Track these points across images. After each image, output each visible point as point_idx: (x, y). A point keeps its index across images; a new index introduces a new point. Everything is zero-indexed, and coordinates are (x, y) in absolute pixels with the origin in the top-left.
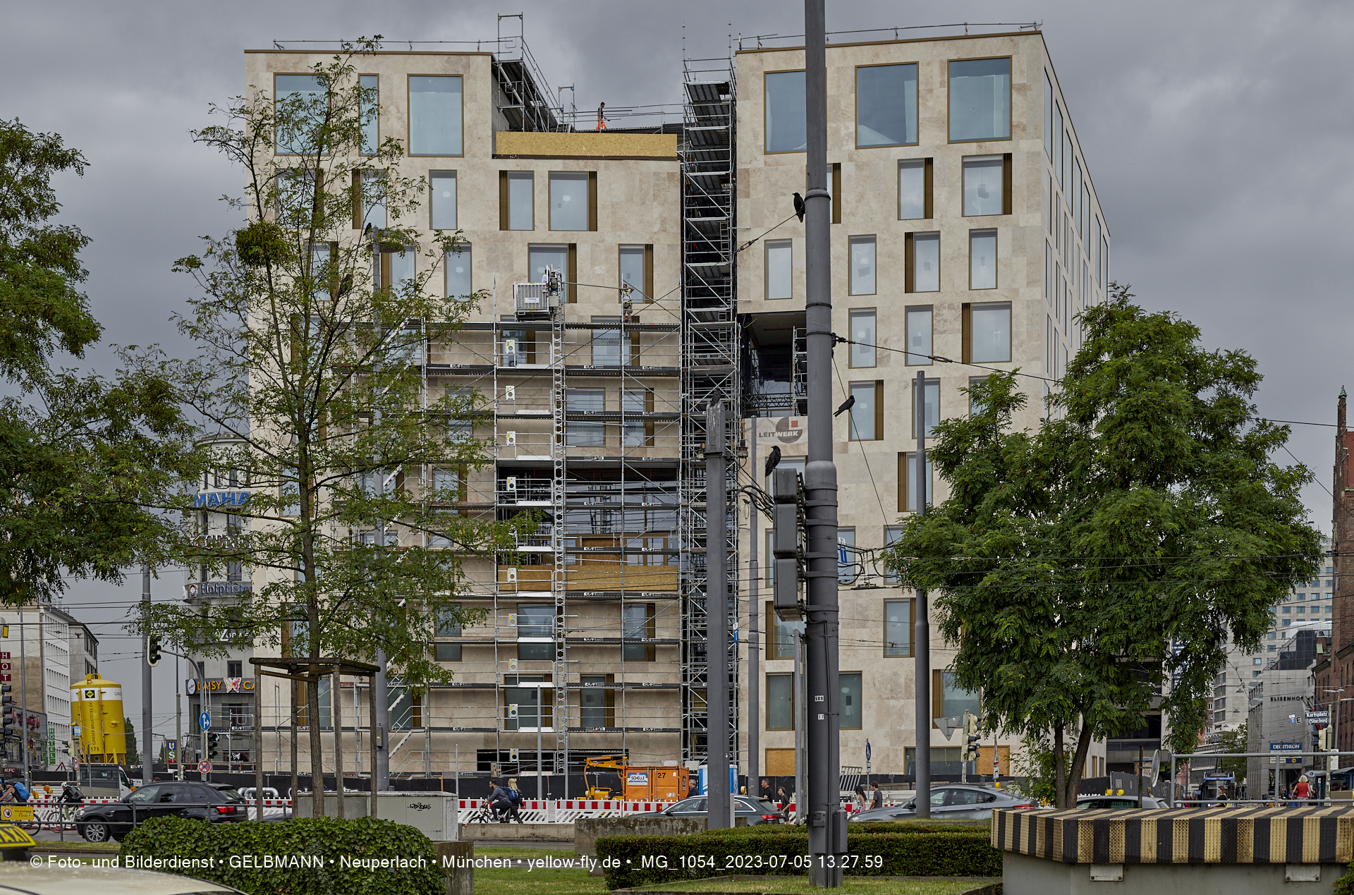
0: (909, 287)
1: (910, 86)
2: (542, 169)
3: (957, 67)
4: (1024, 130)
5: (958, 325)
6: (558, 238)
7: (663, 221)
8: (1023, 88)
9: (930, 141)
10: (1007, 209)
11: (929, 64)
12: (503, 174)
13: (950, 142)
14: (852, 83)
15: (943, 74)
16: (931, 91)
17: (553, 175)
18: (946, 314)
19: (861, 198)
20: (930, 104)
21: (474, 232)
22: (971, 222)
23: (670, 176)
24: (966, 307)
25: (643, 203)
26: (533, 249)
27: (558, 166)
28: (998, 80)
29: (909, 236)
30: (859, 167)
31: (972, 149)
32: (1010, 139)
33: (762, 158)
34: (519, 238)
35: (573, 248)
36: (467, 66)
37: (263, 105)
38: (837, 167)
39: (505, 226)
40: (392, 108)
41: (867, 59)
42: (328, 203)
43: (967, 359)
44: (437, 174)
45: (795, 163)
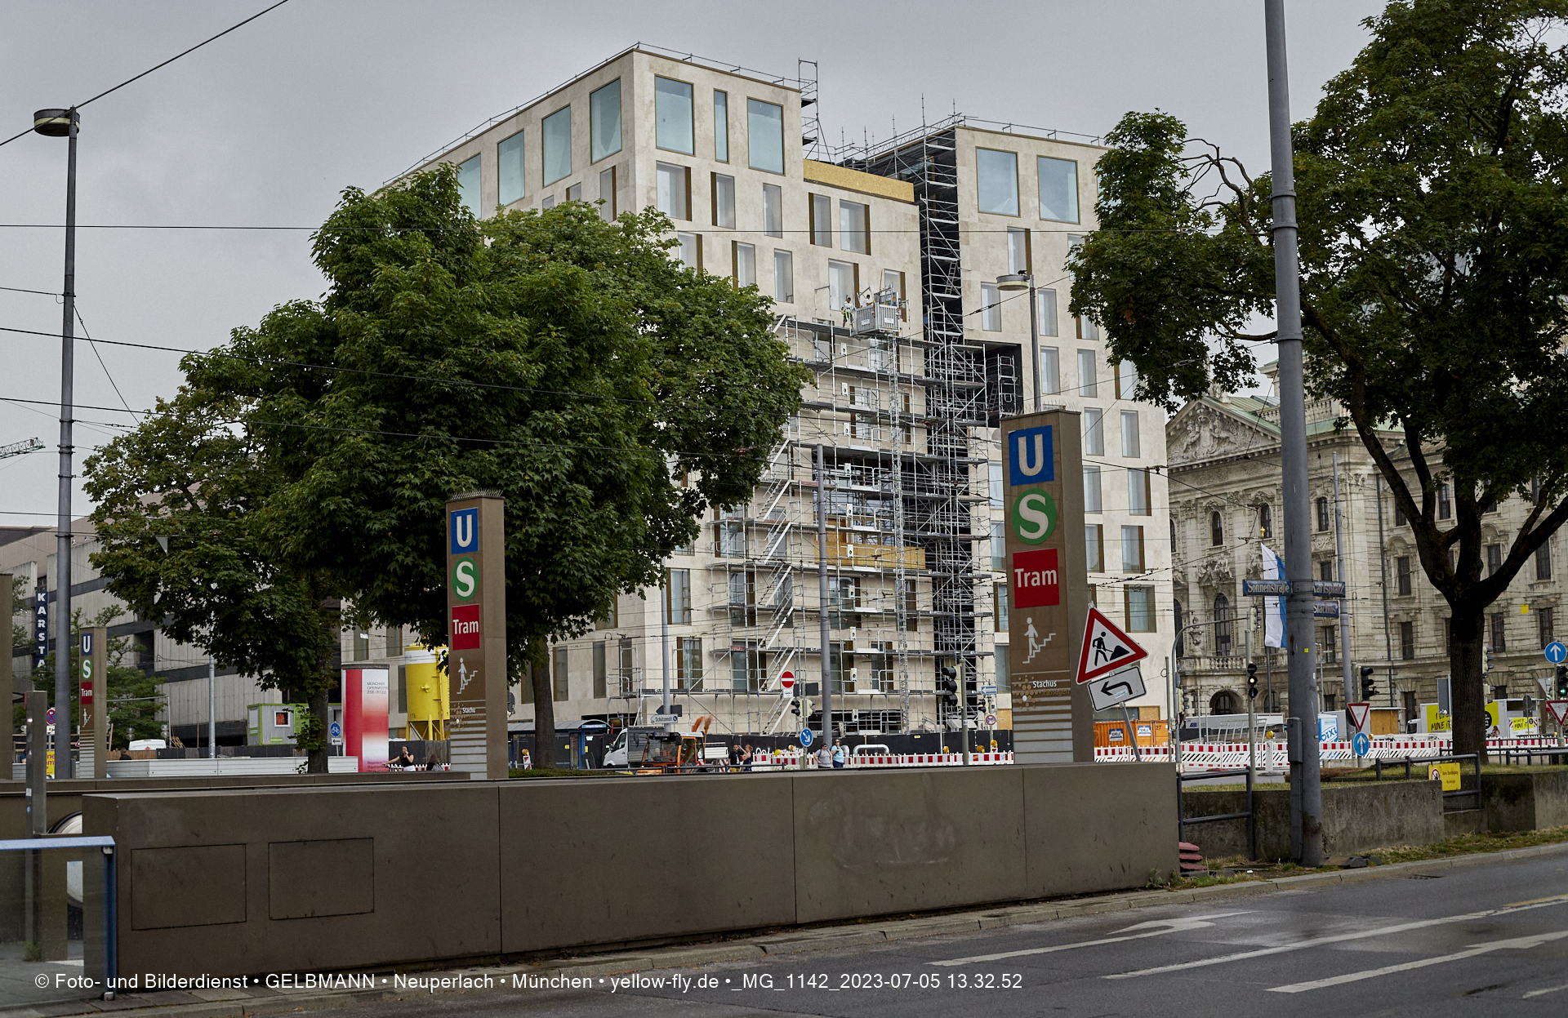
0: (1079, 336)
1: (1071, 177)
2: (836, 196)
6: (847, 257)
7: (911, 255)
9: (1088, 223)
11: (1084, 162)
12: (811, 195)
14: (1035, 167)
15: (1093, 173)
16: (1086, 183)
17: (843, 204)
18: (1102, 357)
19: (1045, 259)
20: (1086, 194)
21: (793, 244)
23: (912, 217)
25: (898, 237)
26: (833, 263)
27: (846, 195)
30: (1042, 234)
33: (977, 215)
34: (822, 253)
35: (856, 266)
36: (786, 98)
37: (647, 102)
38: (1028, 231)
39: (812, 242)
40: (737, 124)
41: (1044, 149)
42: (693, 198)
43: (1118, 396)
44: (767, 187)
45: (1000, 223)
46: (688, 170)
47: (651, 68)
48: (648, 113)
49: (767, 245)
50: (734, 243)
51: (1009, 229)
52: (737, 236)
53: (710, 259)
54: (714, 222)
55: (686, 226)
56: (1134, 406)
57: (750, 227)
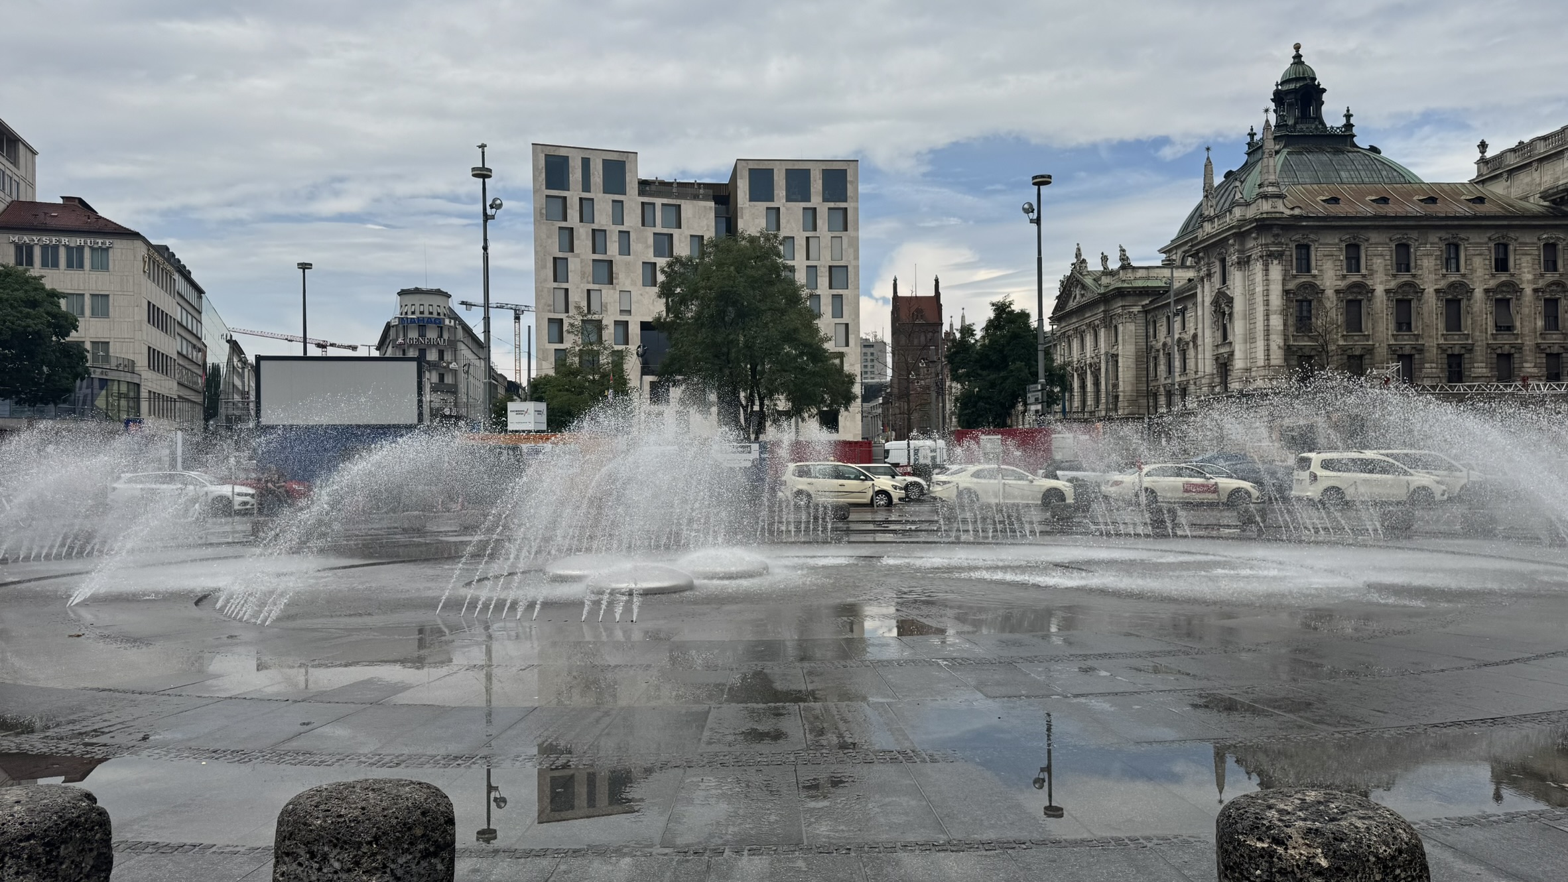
0: (808, 258)
1: (807, 178)
2: (659, 201)
3: (826, 172)
4: (851, 198)
5: (827, 274)
6: (665, 231)
7: (708, 226)
8: (851, 183)
9: (816, 200)
10: (846, 229)
11: (815, 170)
12: (643, 204)
13: (823, 201)
14: (784, 177)
15: (821, 174)
16: (815, 181)
17: (663, 205)
18: (822, 269)
19: (788, 222)
20: (815, 186)
21: (631, 227)
22: (832, 233)
23: (711, 208)
24: (830, 267)
25: (700, 218)
26: (654, 234)
27: (665, 201)
29: (808, 238)
30: (787, 209)
31: (832, 205)
32: (846, 201)
33: (748, 203)
34: (649, 233)
35: (671, 235)
36: (627, 157)
37: (540, 168)
38: (778, 209)
39: (643, 225)
40: (596, 173)
41: (790, 167)
42: (569, 211)
43: (831, 287)
44: (614, 201)
45: (762, 206)
46: (565, 198)
47: (542, 152)
48: (541, 173)
49: (613, 231)
50: (594, 230)
51: (768, 208)
52: (595, 226)
53: (578, 239)
54: (581, 221)
55: (564, 224)
56: (840, 292)
57: (604, 222)
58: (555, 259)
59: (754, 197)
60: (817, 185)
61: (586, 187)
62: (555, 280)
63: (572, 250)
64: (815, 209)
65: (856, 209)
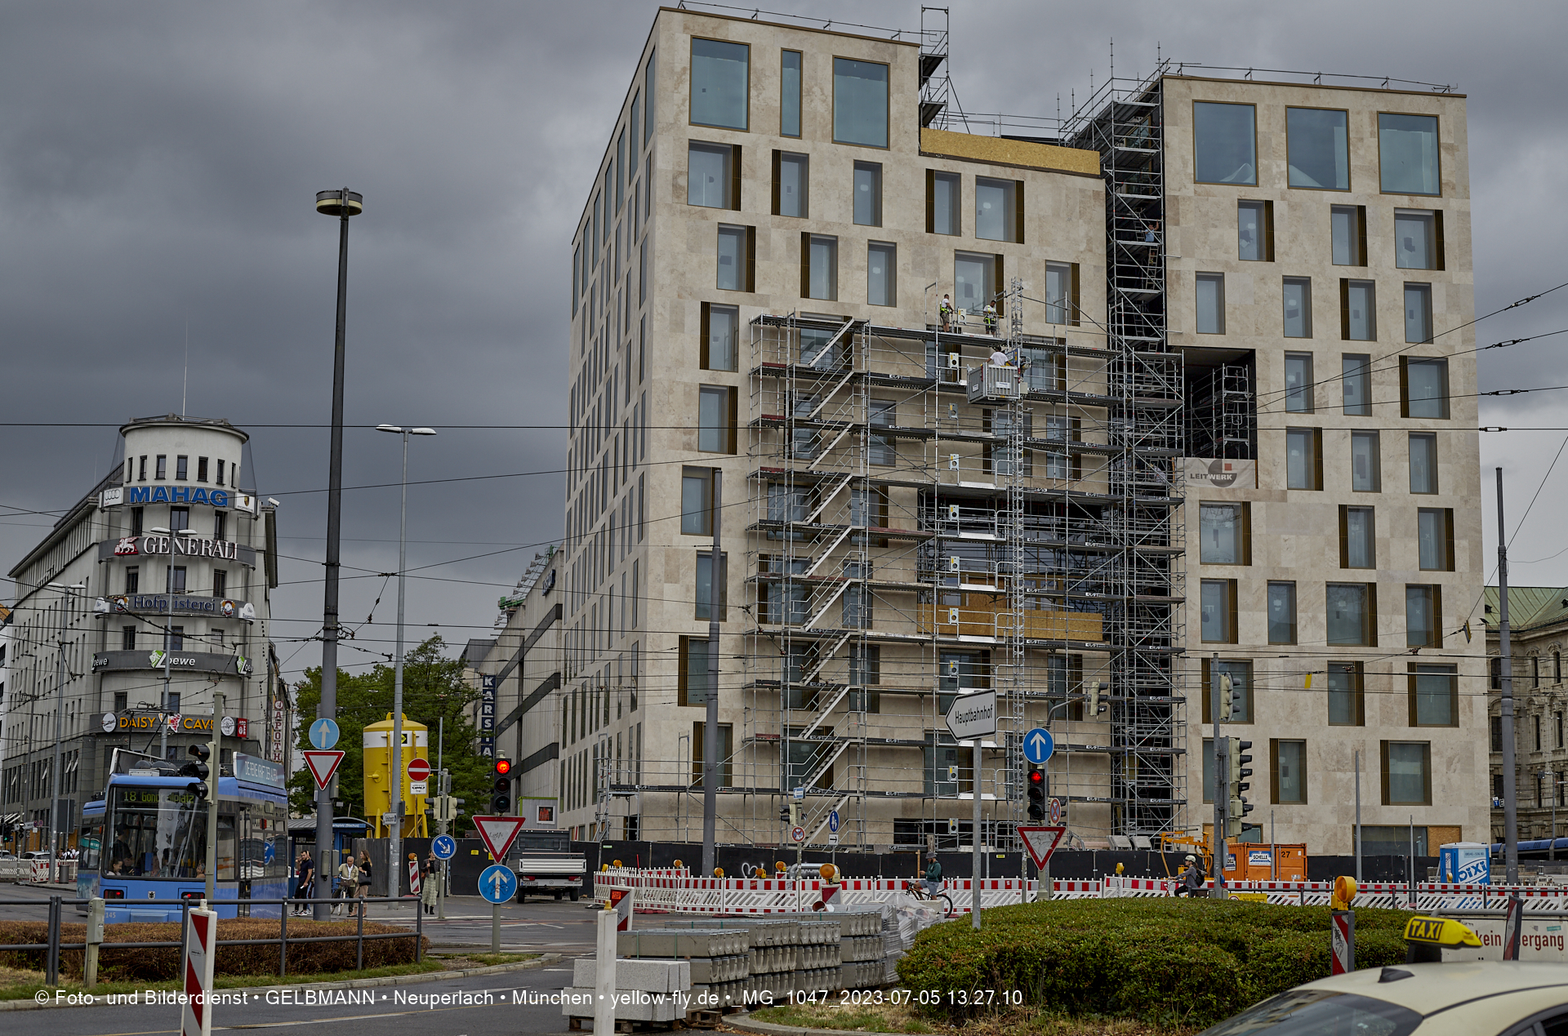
0: (1346, 335)
1: (1340, 131)
2: (969, 173)
3: (1386, 119)
4: (1453, 188)
5: (1396, 378)
6: (985, 247)
7: (1089, 241)
8: (1451, 148)
9: (1363, 190)
10: (1441, 266)
11: (1358, 113)
12: (930, 174)
13: (1382, 192)
14: (1282, 122)
15: (1372, 124)
16: (1362, 139)
17: (981, 181)
18: (1383, 364)
19: (1294, 238)
20: (1361, 152)
21: (899, 232)
22: (1405, 274)
23: (1096, 194)
24: (1403, 360)
25: (1069, 220)
26: (961, 256)
27: (986, 171)
28: (1427, 138)
29: (1344, 283)
30: (1293, 207)
31: (1404, 202)
32: (1440, 195)
33: (1191, 187)
34: (945, 245)
35: (999, 259)
36: (895, 55)
37: (678, 68)
38: (1269, 205)
39: (930, 228)
40: (816, 89)
41: (1297, 98)
42: (745, 183)
43: (1405, 413)
44: (859, 165)
45: (1227, 196)
46: (737, 149)
47: (686, 28)
48: (680, 82)
49: (856, 238)
50: (805, 237)
51: (1243, 204)
52: (810, 226)
53: (767, 256)
54: (776, 210)
55: (731, 217)
56: (1430, 424)
57: (832, 216)
58: (706, 307)
59: (1205, 175)
60: (1365, 150)
61: (792, 122)
62: (705, 364)
63: (751, 288)
64: (1362, 210)
65: (1465, 216)
